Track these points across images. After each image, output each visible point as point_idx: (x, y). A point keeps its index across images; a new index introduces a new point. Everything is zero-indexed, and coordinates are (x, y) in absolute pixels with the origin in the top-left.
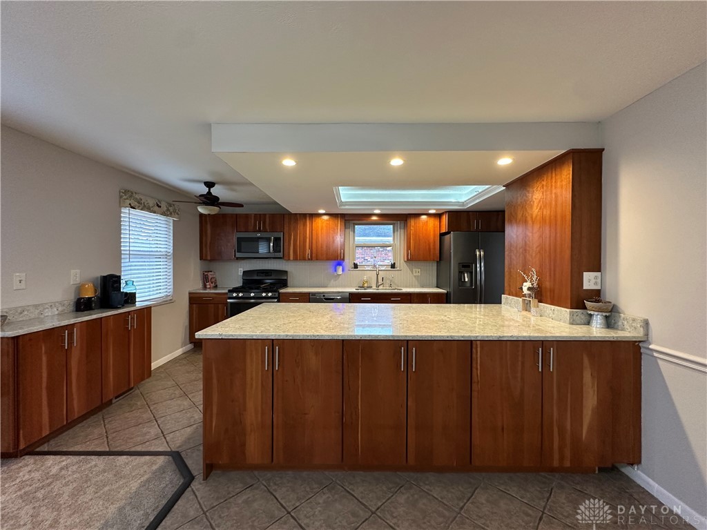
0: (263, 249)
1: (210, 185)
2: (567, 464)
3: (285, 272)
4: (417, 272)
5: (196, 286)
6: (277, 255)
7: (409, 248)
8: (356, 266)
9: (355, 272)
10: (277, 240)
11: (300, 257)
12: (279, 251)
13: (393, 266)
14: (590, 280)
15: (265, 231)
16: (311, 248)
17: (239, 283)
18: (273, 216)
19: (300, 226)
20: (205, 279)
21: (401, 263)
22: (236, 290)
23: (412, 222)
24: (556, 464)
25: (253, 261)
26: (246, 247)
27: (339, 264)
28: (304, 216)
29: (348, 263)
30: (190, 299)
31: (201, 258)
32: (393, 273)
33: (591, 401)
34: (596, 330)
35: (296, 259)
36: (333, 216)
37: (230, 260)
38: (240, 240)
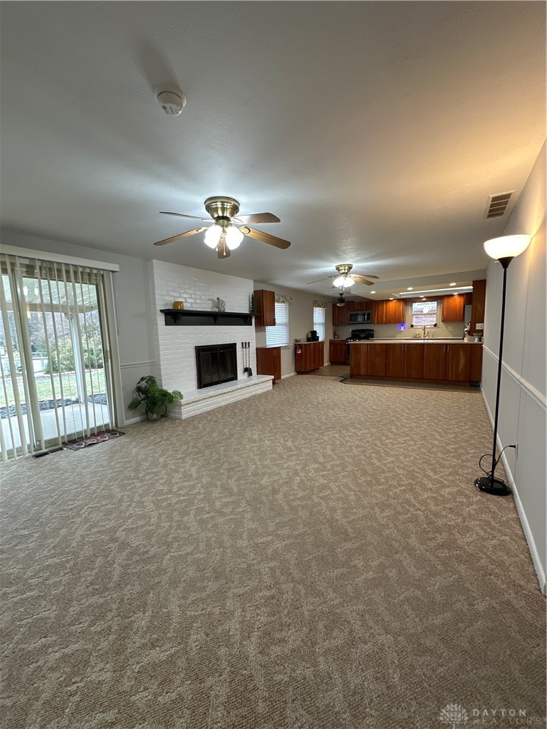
0: (360, 319)
1: (341, 294)
2: (453, 379)
3: (373, 330)
4: (451, 328)
5: (332, 338)
6: (369, 321)
7: (443, 315)
8: (412, 326)
9: (412, 329)
10: (369, 315)
11: (380, 322)
12: (369, 319)
13: (435, 325)
14: (478, 326)
15: (363, 310)
16: (386, 317)
17: (350, 336)
18: (367, 302)
19: (380, 307)
20: (335, 334)
21: (441, 324)
22: (349, 338)
23: (446, 300)
24: (450, 379)
25: (357, 325)
26: (353, 319)
27: (402, 325)
28: (382, 301)
29: (407, 324)
30: (330, 342)
31: (333, 325)
32: (436, 329)
33: (462, 361)
34: (476, 340)
35: (378, 323)
36: (399, 300)
37: (346, 325)
38: (351, 315)
